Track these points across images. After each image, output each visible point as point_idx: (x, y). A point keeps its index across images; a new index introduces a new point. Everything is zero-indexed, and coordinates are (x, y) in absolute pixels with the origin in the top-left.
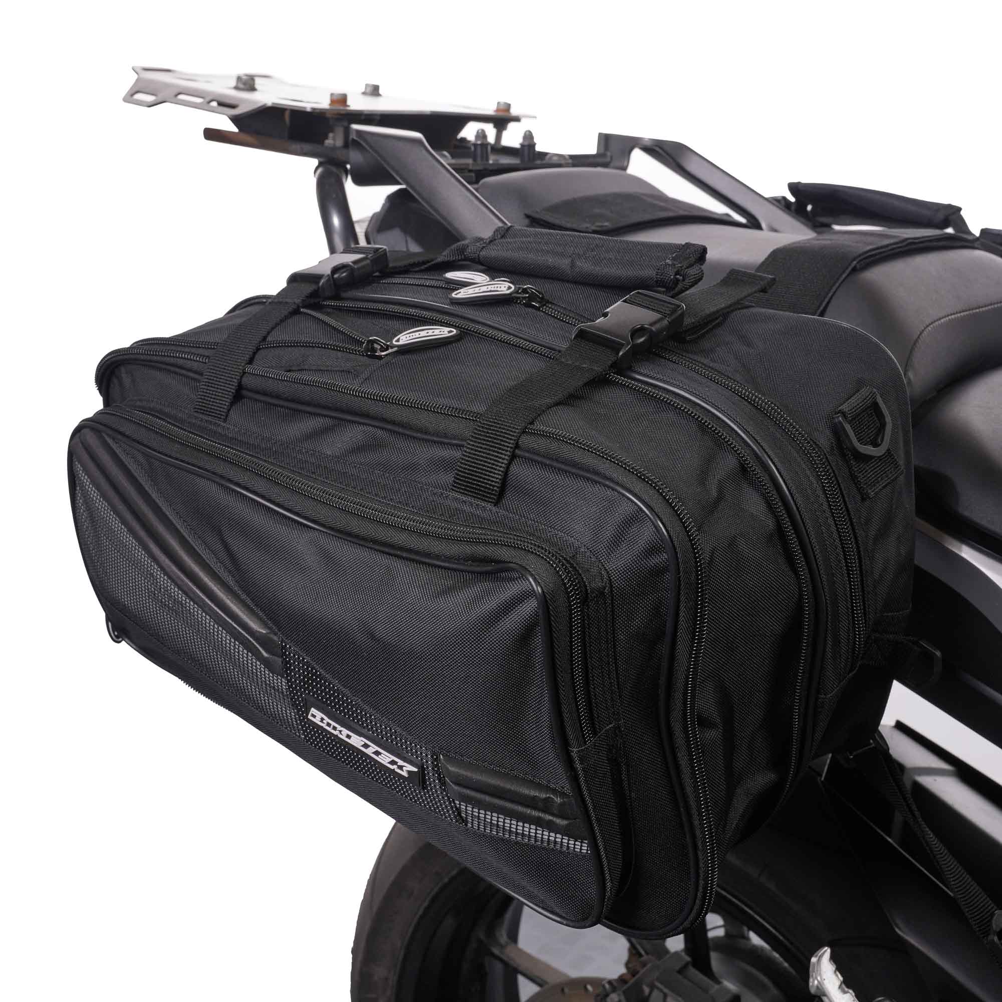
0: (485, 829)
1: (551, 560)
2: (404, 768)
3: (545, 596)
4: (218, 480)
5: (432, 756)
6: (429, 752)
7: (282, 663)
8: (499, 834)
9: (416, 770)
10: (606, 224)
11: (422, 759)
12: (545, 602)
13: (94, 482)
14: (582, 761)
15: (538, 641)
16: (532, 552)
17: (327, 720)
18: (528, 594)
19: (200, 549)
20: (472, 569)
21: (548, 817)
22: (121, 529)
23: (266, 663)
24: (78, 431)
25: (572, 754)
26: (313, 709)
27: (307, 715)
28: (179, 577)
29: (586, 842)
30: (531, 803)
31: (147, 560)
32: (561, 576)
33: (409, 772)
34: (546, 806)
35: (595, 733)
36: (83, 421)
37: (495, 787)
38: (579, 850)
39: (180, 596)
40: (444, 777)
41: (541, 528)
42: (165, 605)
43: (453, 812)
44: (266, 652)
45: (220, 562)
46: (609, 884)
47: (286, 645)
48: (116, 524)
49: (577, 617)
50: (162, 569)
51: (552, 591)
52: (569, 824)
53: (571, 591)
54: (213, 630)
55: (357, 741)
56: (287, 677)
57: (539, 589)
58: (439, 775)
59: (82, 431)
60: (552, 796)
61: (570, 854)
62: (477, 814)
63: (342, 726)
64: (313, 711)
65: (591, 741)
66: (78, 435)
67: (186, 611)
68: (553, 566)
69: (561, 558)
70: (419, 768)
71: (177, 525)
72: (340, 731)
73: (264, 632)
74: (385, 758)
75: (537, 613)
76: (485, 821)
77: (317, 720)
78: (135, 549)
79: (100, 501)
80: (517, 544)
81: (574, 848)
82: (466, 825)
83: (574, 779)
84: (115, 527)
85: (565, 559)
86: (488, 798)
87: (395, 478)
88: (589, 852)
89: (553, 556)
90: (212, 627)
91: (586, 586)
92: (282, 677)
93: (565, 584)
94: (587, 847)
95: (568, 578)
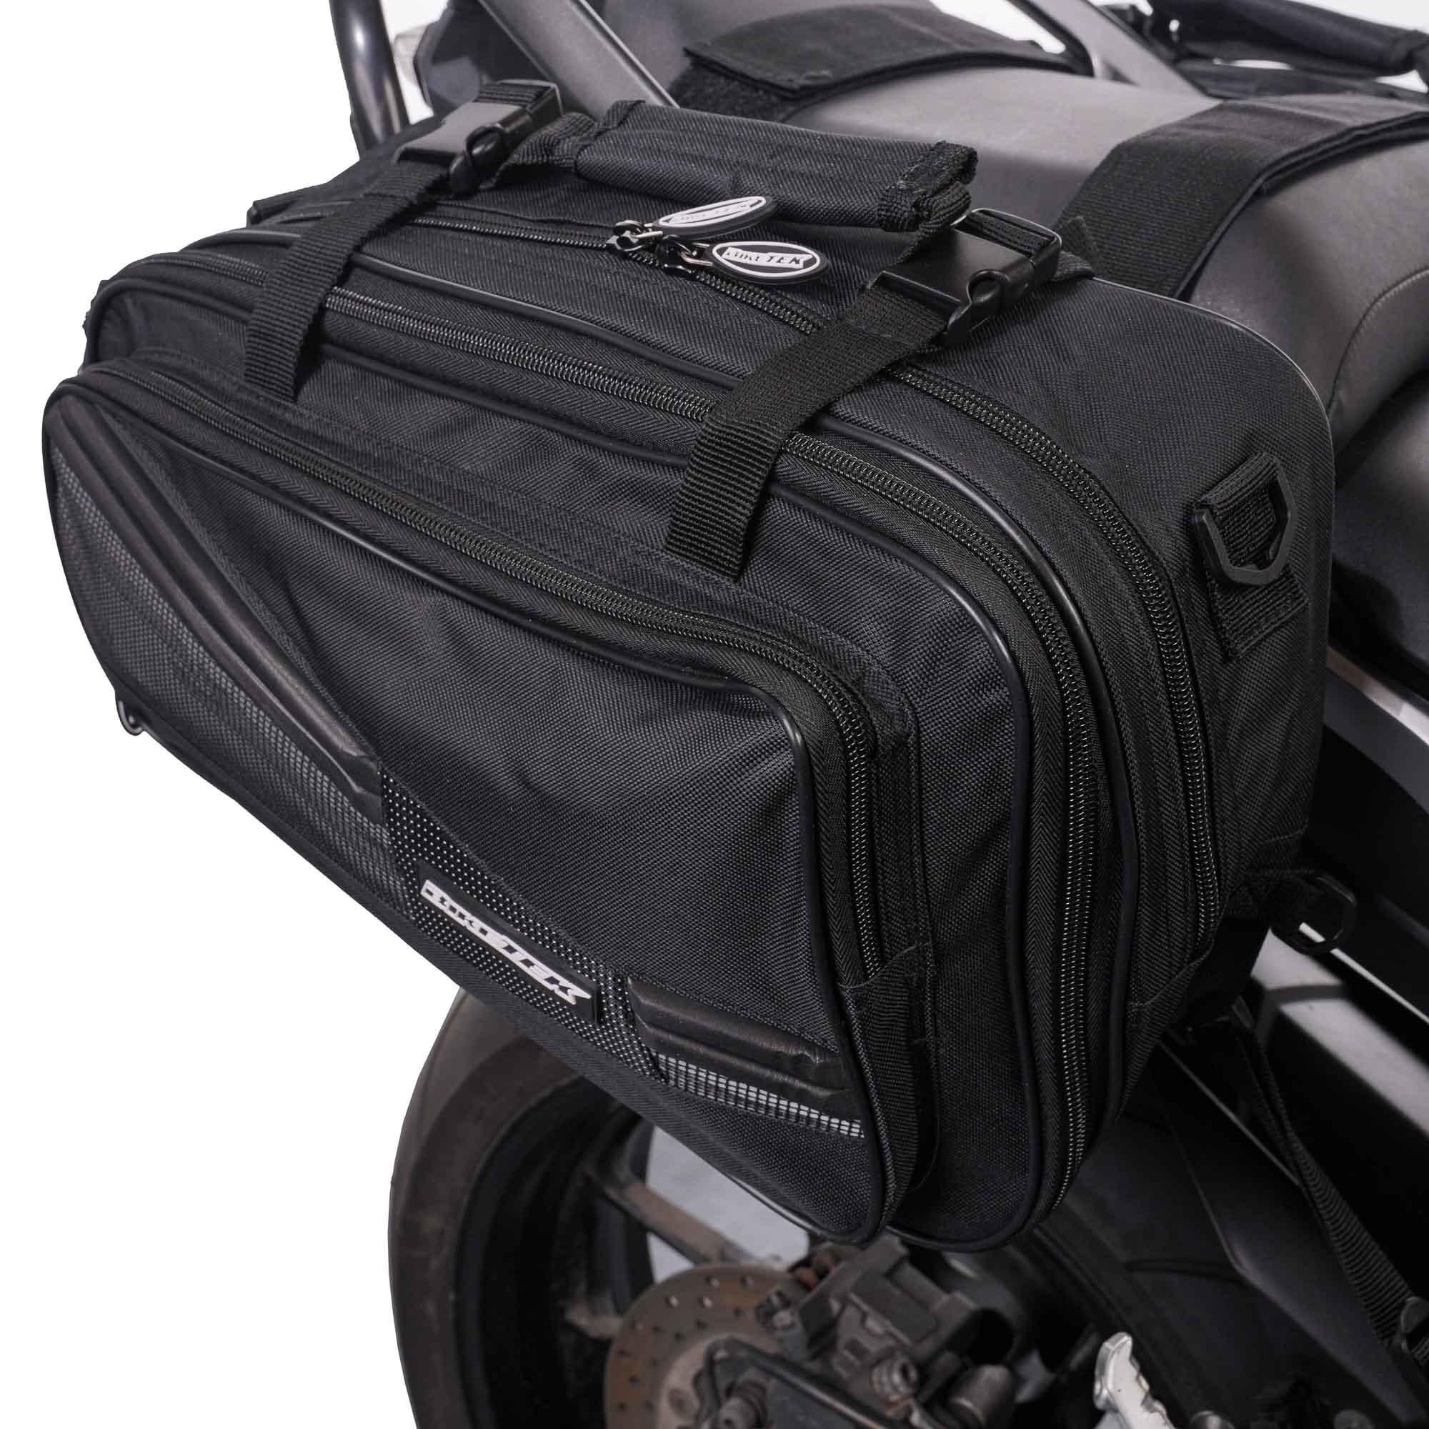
0: (696, 1091)
1: (820, 686)
2: (569, 991)
3: (807, 749)
4: (281, 500)
5: (614, 979)
6: (610, 973)
7: (383, 805)
8: (719, 1099)
9: (588, 996)
10: (826, 73)
11: (598, 982)
12: (806, 757)
13: (85, 483)
14: (859, 1003)
15: (793, 818)
16: (789, 670)
17: (450, 902)
18: (779, 744)
19: (257, 608)
20: (692, 681)
21: (799, 1084)
22: (131, 563)
23: (357, 801)
24: (56, 399)
25: (844, 993)
26: (428, 882)
27: (420, 889)
28: (223, 653)
29: (859, 1121)
30: (774, 1062)
31: (173, 619)
32: (834, 715)
33: (578, 999)
34: (797, 1067)
35: (883, 961)
36: (64, 382)
37: (713, 1034)
38: (846, 1133)
39: (224, 680)
40: (632, 1011)
41: (808, 626)
42: (200, 691)
43: (647, 1062)
44: (357, 784)
45: (288, 634)
46: (892, 1186)
47: (388, 779)
48: (123, 556)
49: (859, 785)
50: (197, 636)
51: (820, 742)
52: (832, 1096)
53: (851, 741)
54: (276, 739)
55: (496, 940)
56: (390, 828)
57: (798, 737)
58: (625, 1007)
59: (63, 400)
60: (806, 1053)
61: (831, 1137)
62: (684, 1069)
63: (473, 914)
64: (429, 885)
65: (876, 973)
66: (57, 404)
67: (232, 705)
68: (822, 698)
69: (837, 683)
70: (593, 995)
71: (219, 567)
72: (471, 922)
73: (355, 754)
74: (540, 972)
75: (794, 775)
76: (696, 1079)
77: (435, 900)
78: (153, 598)
79: (96, 516)
80: (766, 652)
81: (839, 1129)
82: (667, 1081)
83: (845, 1031)
84: (120, 560)
85: (845, 686)
86: (702, 1050)
87: (575, 519)
88: (863, 1136)
89: (823, 679)
90: (273, 735)
91: (876, 734)
92: (383, 825)
93: (840, 730)
94: (860, 1129)
95: (847, 719)
